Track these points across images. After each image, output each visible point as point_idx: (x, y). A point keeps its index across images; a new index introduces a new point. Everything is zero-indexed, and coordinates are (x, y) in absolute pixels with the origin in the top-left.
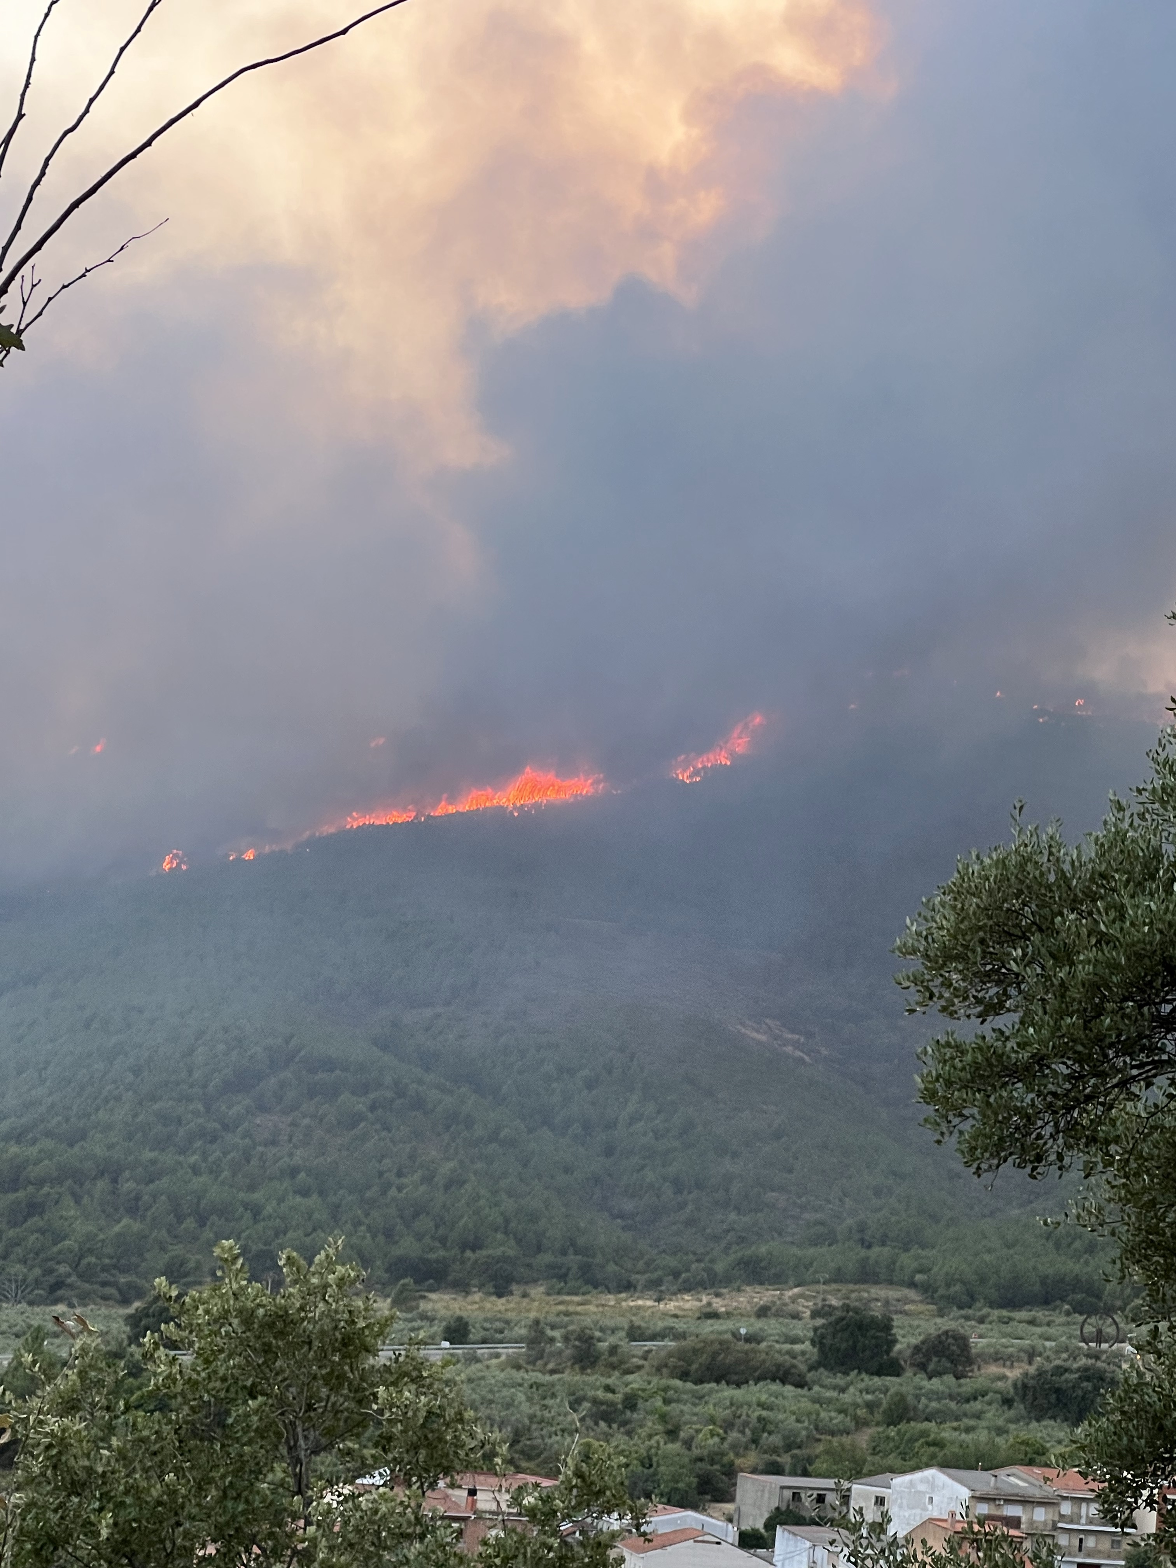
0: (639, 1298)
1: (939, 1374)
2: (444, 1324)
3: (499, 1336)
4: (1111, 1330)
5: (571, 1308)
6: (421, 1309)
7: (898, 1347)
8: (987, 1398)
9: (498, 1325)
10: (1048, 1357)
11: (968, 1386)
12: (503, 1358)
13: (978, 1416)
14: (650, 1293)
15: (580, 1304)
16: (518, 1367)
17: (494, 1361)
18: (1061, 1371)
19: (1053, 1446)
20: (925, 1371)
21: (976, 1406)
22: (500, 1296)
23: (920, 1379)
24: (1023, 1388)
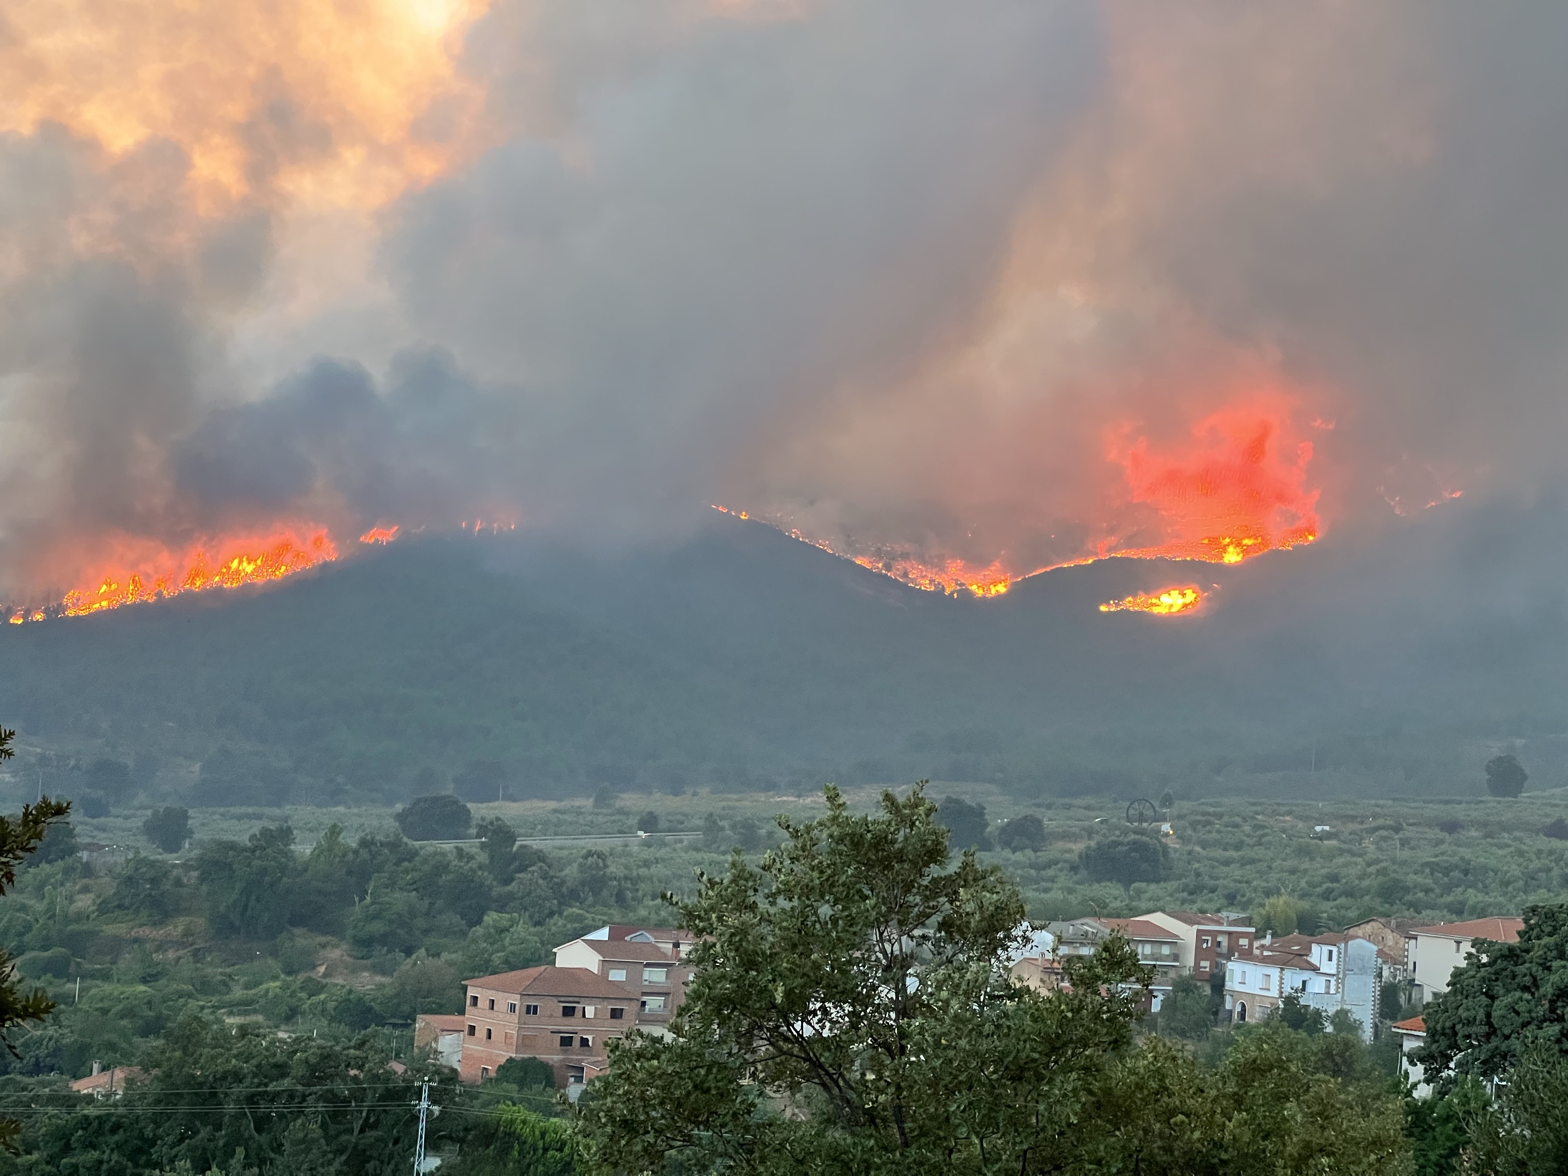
0: (784, 795)
1: (1022, 849)
2: (638, 817)
3: (680, 826)
4: (1149, 813)
5: (731, 804)
6: (617, 806)
7: (989, 829)
8: (1059, 866)
9: (680, 817)
10: (1105, 834)
11: (1044, 856)
12: (685, 843)
13: (1052, 880)
14: (792, 791)
15: (738, 800)
16: (698, 850)
17: (679, 845)
18: (1116, 844)
19: (1111, 902)
20: (1010, 847)
21: (1050, 872)
22: (676, 795)
23: (1007, 853)
24: (1087, 858)
